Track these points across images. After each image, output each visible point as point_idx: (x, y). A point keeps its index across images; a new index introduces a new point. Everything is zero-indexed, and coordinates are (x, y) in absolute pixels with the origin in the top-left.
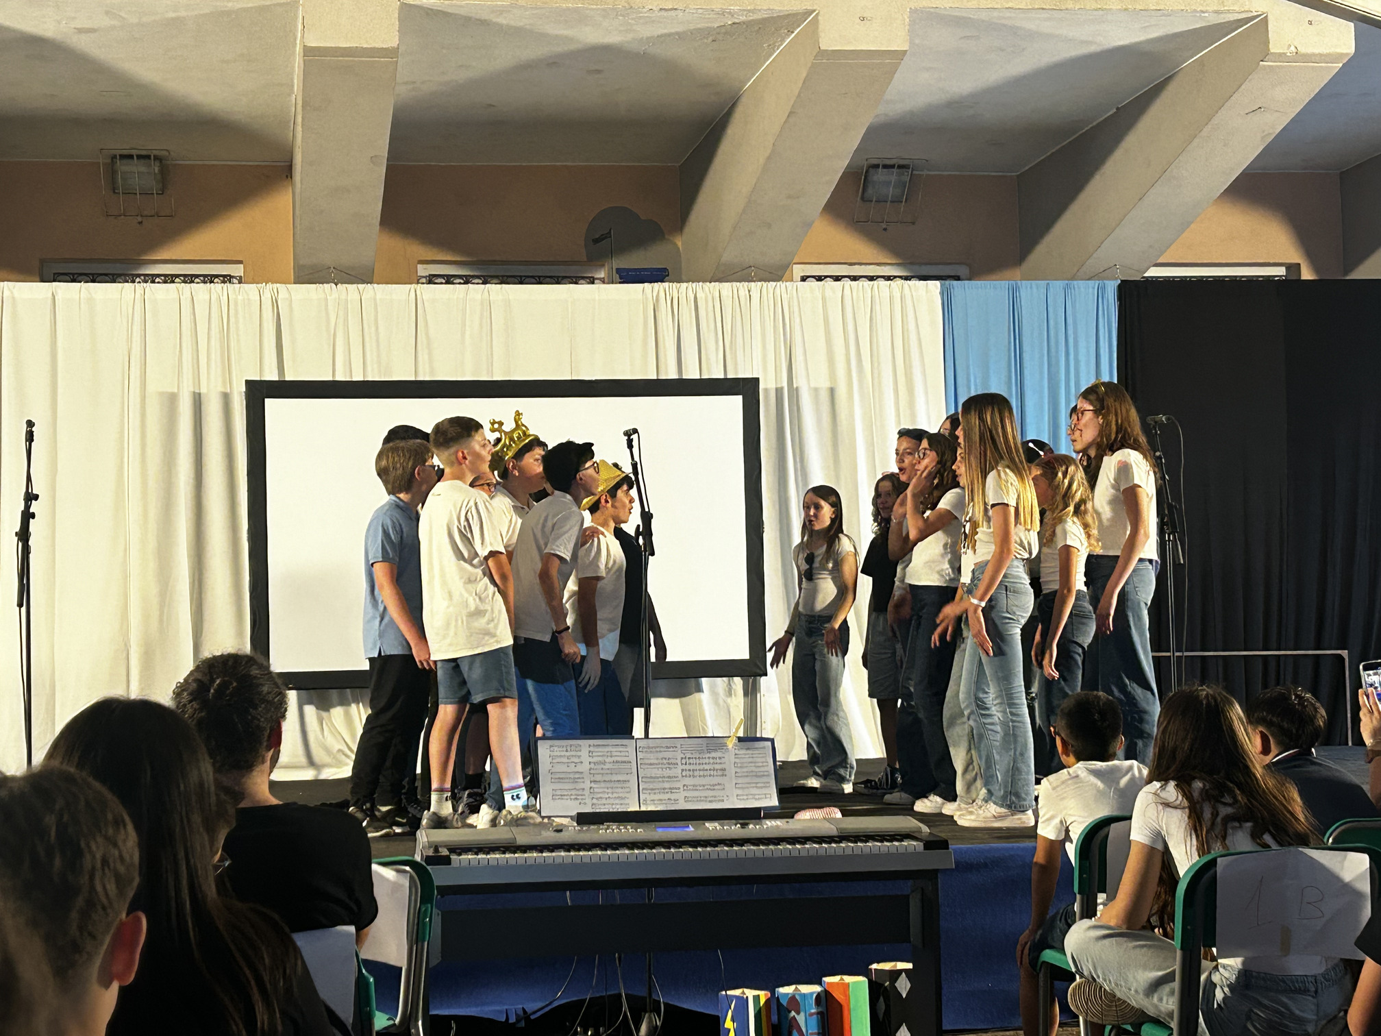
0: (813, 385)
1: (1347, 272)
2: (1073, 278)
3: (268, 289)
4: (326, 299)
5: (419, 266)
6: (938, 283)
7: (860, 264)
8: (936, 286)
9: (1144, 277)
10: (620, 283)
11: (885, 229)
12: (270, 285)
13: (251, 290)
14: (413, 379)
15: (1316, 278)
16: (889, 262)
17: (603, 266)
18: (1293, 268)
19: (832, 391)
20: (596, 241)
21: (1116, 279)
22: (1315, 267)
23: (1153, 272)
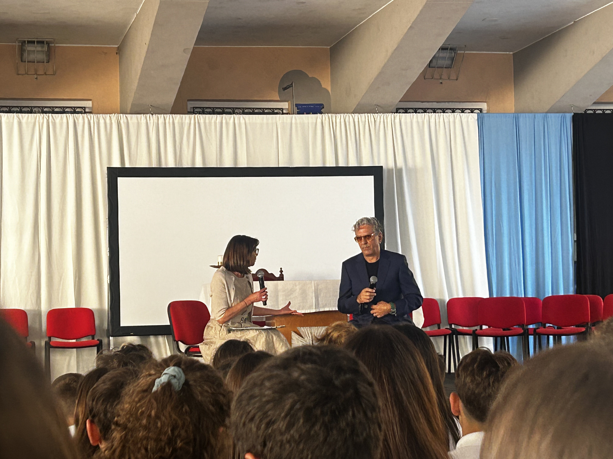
3: (116, 117)
4: (147, 123)
5: (188, 102)
6: (475, 114)
11: (441, 83)
13: (106, 118)
20: (285, 89)
21: (571, 112)
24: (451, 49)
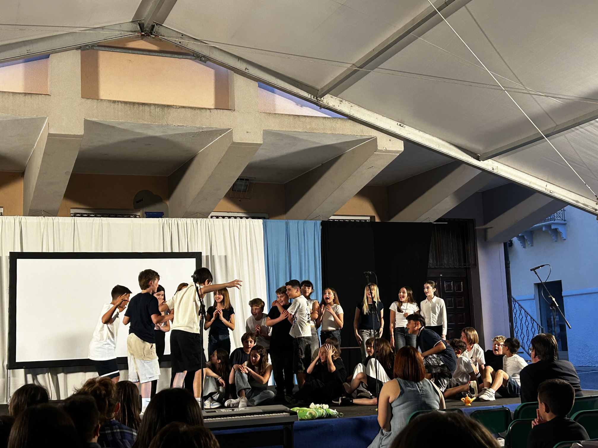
0: (219, 255)
1: (389, 219)
2: (305, 220)
3: (18, 218)
4: (40, 222)
5: (71, 210)
6: (262, 220)
7: (231, 212)
8: (261, 221)
9: (329, 219)
10: (147, 217)
11: (240, 201)
12: (18, 217)
13: (11, 219)
14: (72, 252)
15: (380, 221)
16: (241, 212)
17: (140, 211)
18: (372, 217)
19: (226, 257)
20: (138, 202)
21: (320, 220)
22: (380, 217)
23: (332, 218)
24: (246, 180)
